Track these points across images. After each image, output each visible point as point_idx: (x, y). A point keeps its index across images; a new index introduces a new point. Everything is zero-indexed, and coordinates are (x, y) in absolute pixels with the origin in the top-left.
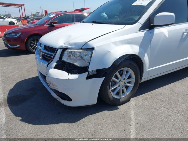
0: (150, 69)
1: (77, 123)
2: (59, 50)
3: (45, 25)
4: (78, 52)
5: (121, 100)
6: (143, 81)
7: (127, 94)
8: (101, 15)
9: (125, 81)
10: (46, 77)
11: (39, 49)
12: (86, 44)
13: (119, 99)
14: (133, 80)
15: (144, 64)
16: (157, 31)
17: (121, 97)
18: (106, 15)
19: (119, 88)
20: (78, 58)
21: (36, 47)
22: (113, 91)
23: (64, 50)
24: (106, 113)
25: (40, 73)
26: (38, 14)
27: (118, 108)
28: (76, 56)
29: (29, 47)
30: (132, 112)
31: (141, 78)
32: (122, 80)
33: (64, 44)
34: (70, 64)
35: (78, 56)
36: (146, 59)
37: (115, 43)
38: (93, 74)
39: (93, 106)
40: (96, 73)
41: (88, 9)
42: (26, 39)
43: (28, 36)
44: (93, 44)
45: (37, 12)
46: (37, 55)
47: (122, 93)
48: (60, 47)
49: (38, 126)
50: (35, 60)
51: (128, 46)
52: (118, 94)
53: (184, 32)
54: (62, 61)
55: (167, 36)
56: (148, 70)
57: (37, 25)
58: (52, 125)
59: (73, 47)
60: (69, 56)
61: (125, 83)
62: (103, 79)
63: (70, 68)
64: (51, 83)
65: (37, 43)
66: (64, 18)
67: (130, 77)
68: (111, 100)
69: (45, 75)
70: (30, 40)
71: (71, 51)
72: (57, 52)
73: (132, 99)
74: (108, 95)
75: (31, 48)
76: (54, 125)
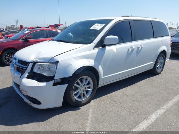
0: (104, 77)
1: (46, 122)
2: (31, 64)
3: (20, 40)
4: (46, 65)
5: (82, 102)
6: (99, 86)
7: (87, 97)
8: (68, 35)
9: (85, 86)
10: (19, 85)
11: (14, 63)
12: (52, 58)
13: (81, 101)
14: (91, 85)
15: (99, 73)
16: (107, 48)
17: (82, 99)
18: (72, 35)
19: (80, 92)
20: (47, 69)
21: (11, 59)
22: (76, 95)
23: (35, 63)
24: (70, 113)
25: (14, 82)
26: (13, 27)
27: (80, 109)
28: (44, 68)
29: (3, 60)
30: (91, 111)
31: (98, 84)
32: (83, 86)
33: (35, 59)
34: (39, 74)
35: (46, 67)
36: (100, 70)
37: (75, 58)
38: (58, 81)
39: (60, 107)
40: (61, 81)
41: (61, 25)
42: (1, 52)
43: (3, 49)
44: (58, 58)
45: (12, 25)
46: (12, 67)
47: (83, 96)
48: (31, 61)
49: (12, 126)
50: (10, 71)
51: (85, 60)
52: (80, 97)
53: (129, 49)
54: (33, 72)
55: (116, 52)
56: (103, 77)
57: (12, 40)
58: (24, 125)
59: (42, 61)
60: (39, 68)
61: (85, 88)
62: (67, 85)
63: (40, 78)
64: (23, 90)
65: (11, 56)
66: (38, 34)
67: (89, 83)
68: (74, 102)
69: (19, 84)
70: (5, 54)
71: (41, 64)
72: (29, 65)
73: (92, 101)
74: (71, 98)
75: (6, 61)
76: (26, 125)
